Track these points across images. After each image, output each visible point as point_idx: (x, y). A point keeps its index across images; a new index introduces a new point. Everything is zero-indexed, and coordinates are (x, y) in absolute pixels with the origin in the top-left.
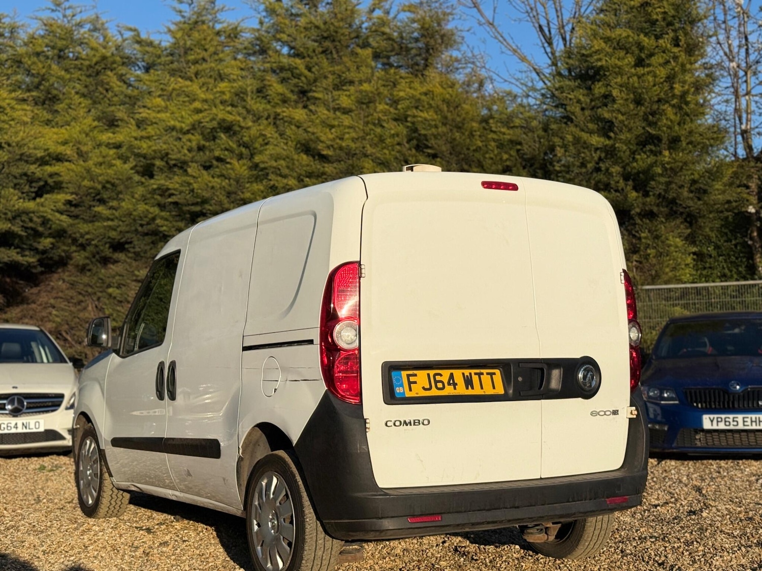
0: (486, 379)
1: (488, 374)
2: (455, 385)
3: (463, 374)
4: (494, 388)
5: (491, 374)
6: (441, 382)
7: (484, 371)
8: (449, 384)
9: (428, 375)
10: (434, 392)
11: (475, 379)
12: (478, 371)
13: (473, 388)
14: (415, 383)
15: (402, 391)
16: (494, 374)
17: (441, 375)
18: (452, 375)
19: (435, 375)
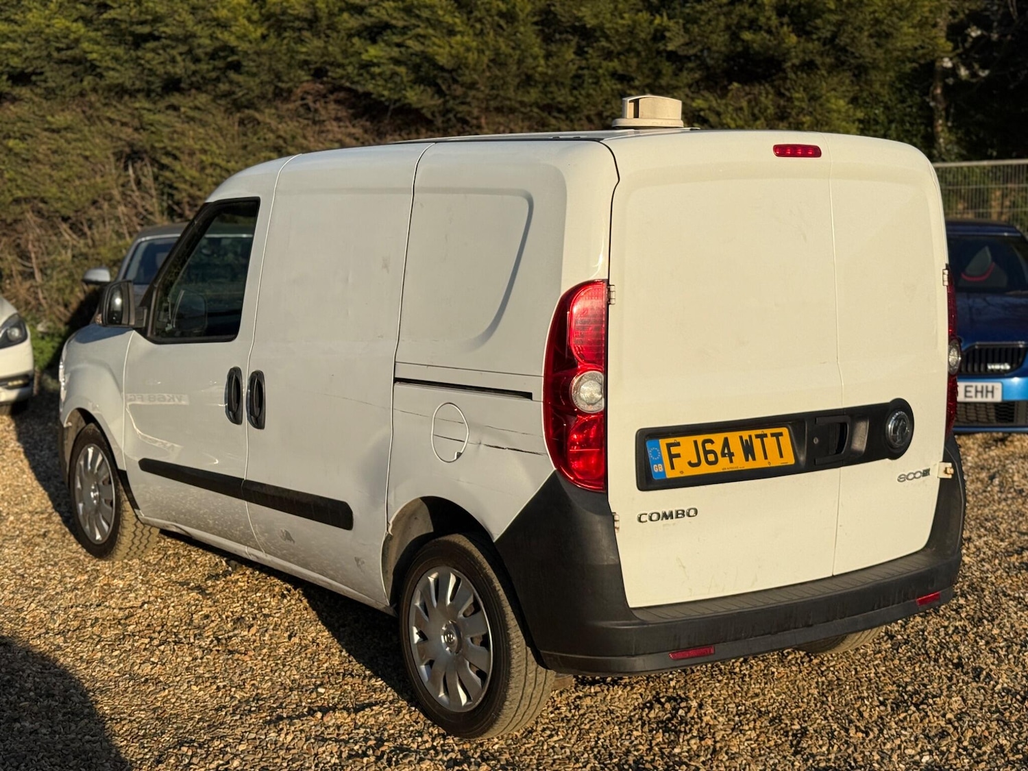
0: (770, 442)
1: (773, 435)
2: (731, 455)
3: (741, 438)
4: (781, 456)
5: (777, 435)
6: (713, 452)
7: (768, 431)
8: (723, 455)
9: (696, 442)
10: (704, 469)
11: (757, 443)
12: (759, 432)
13: (754, 459)
14: (678, 456)
15: (661, 470)
16: (781, 434)
17: (711, 442)
18: (726, 440)
19: (705, 442)
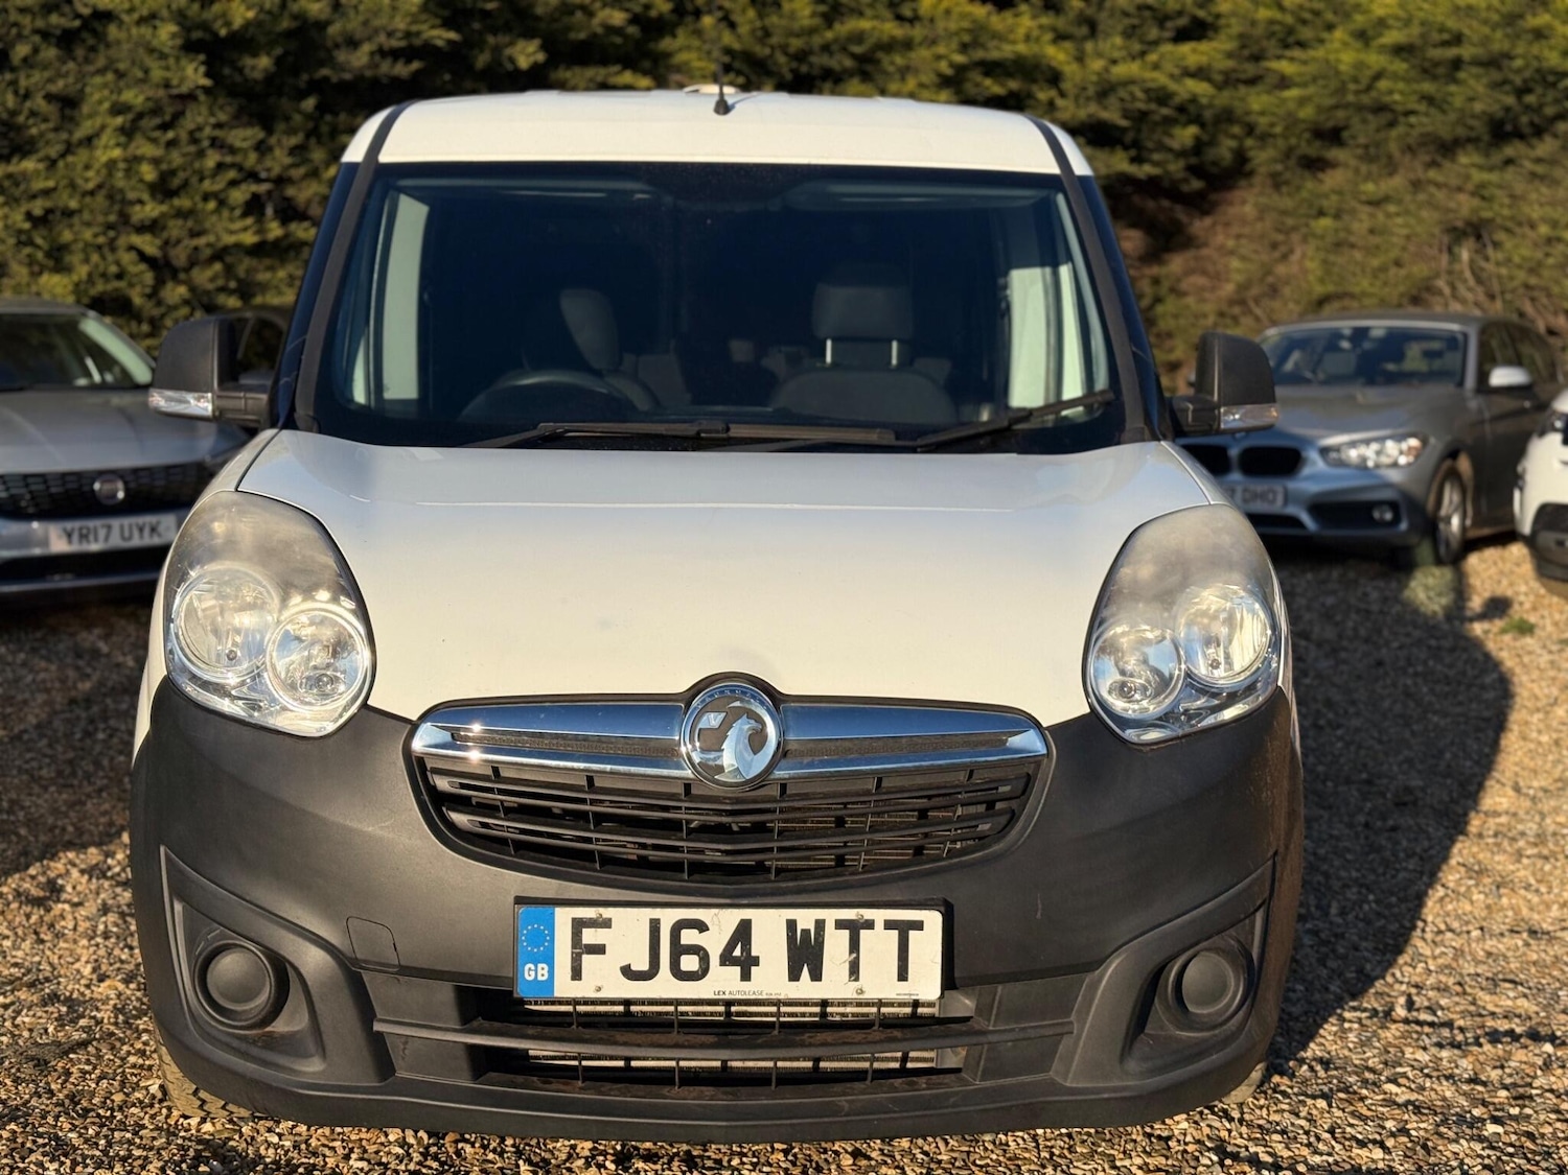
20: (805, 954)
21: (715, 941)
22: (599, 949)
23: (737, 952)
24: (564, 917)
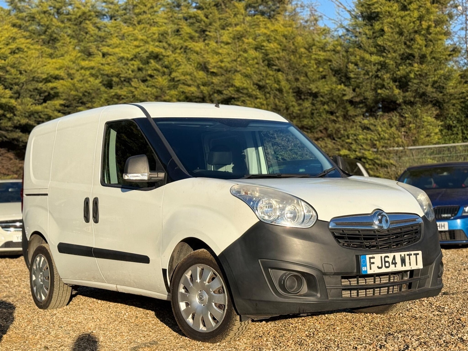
20: (403, 261)
21: (390, 260)
22: (373, 263)
23: (394, 262)
24: (368, 257)
